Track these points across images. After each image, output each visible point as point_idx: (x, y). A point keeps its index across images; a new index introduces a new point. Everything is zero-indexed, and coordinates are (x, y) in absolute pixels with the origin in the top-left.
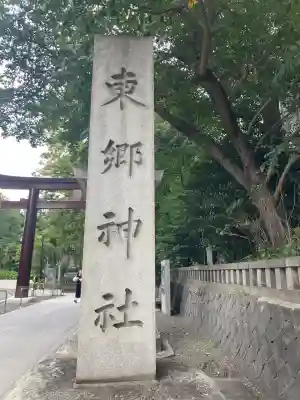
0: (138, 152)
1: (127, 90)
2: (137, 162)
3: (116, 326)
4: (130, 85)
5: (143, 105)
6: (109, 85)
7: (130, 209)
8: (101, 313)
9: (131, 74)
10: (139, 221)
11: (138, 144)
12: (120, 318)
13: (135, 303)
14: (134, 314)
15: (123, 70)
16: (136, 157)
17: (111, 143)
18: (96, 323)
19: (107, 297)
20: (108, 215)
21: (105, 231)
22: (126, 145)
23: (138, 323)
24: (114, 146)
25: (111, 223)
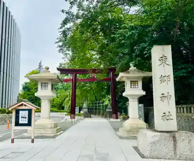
1: (165, 61)
3: (167, 120)
5: (170, 65)
6: (160, 60)
7: (168, 93)
8: (163, 117)
9: (165, 57)
10: (170, 96)
11: (169, 76)
12: (168, 118)
13: (171, 115)
14: (171, 117)
16: (169, 79)
17: (162, 75)
18: (162, 119)
19: (164, 113)
20: (163, 94)
21: (162, 98)
22: (166, 76)
23: (172, 119)
25: (163, 96)
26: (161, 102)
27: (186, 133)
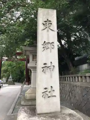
0: (53, 45)
1: (49, 26)
2: (53, 48)
3: (48, 97)
4: (50, 24)
5: (54, 31)
6: (43, 24)
7: (51, 62)
8: (44, 93)
9: (50, 21)
10: (54, 66)
11: (53, 43)
12: (49, 95)
13: (54, 90)
14: (53, 94)
15: (48, 20)
17: (45, 42)
18: (43, 96)
19: (46, 88)
20: (45, 64)
21: (44, 69)
22: (49, 43)
23: (55, 96)
24: (46, 43)
25: (45, 67)
26: (43, 73)
27: (70, 115)
